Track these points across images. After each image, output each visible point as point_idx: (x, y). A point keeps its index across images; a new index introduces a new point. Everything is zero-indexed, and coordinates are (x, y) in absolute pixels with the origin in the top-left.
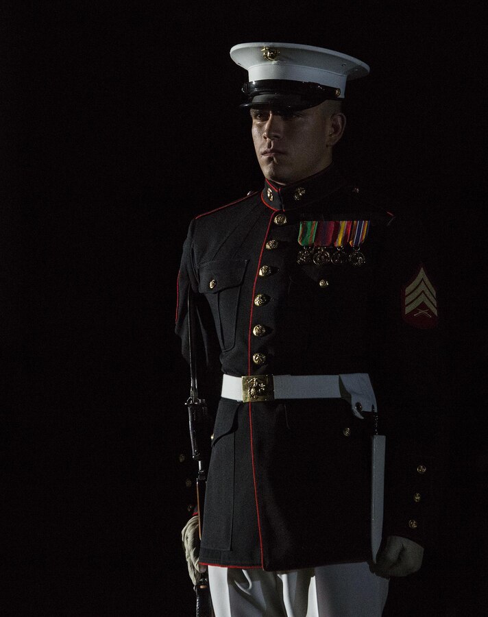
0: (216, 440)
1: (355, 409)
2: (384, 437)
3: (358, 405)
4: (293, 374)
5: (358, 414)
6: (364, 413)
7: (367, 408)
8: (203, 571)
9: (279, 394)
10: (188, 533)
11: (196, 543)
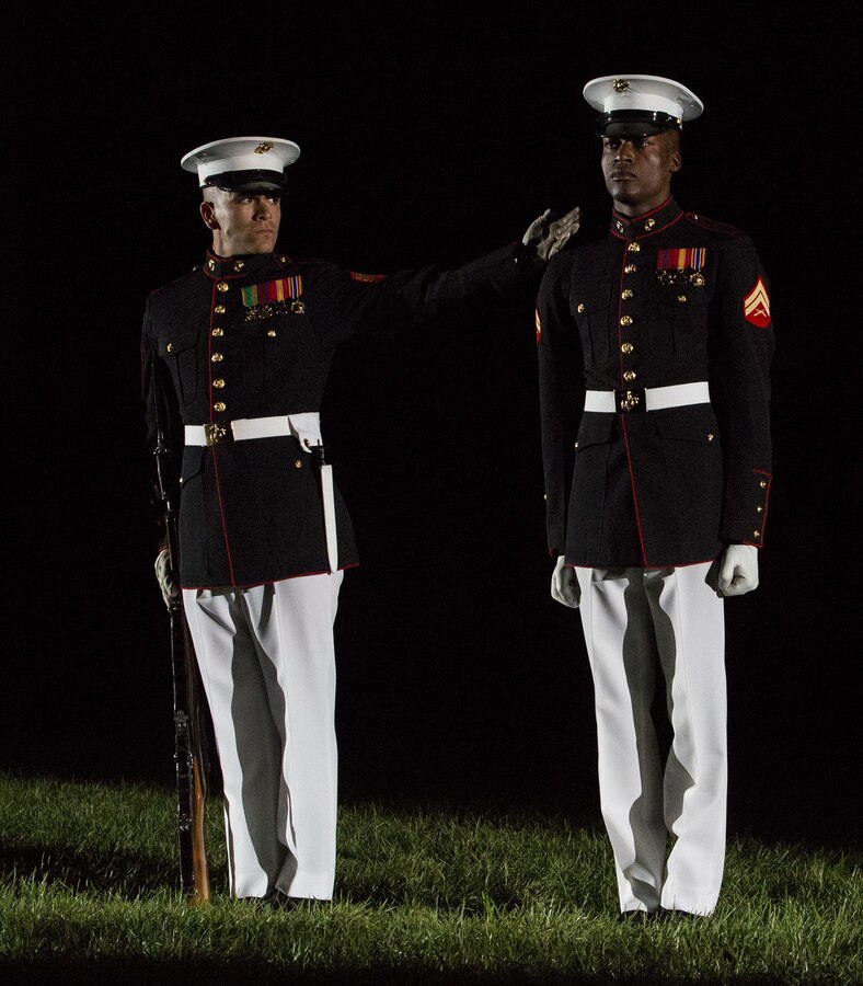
0: (185, 483)
1: (303, 444)
2: (330, 466)
3: (306, 441)
4: (248, 417)
5: (306, 449)
6: (311, 448)
7: (313, 443)
8: (175, 595)
9: (237, 436)
10: (160, 564)
11: (168, 572)
